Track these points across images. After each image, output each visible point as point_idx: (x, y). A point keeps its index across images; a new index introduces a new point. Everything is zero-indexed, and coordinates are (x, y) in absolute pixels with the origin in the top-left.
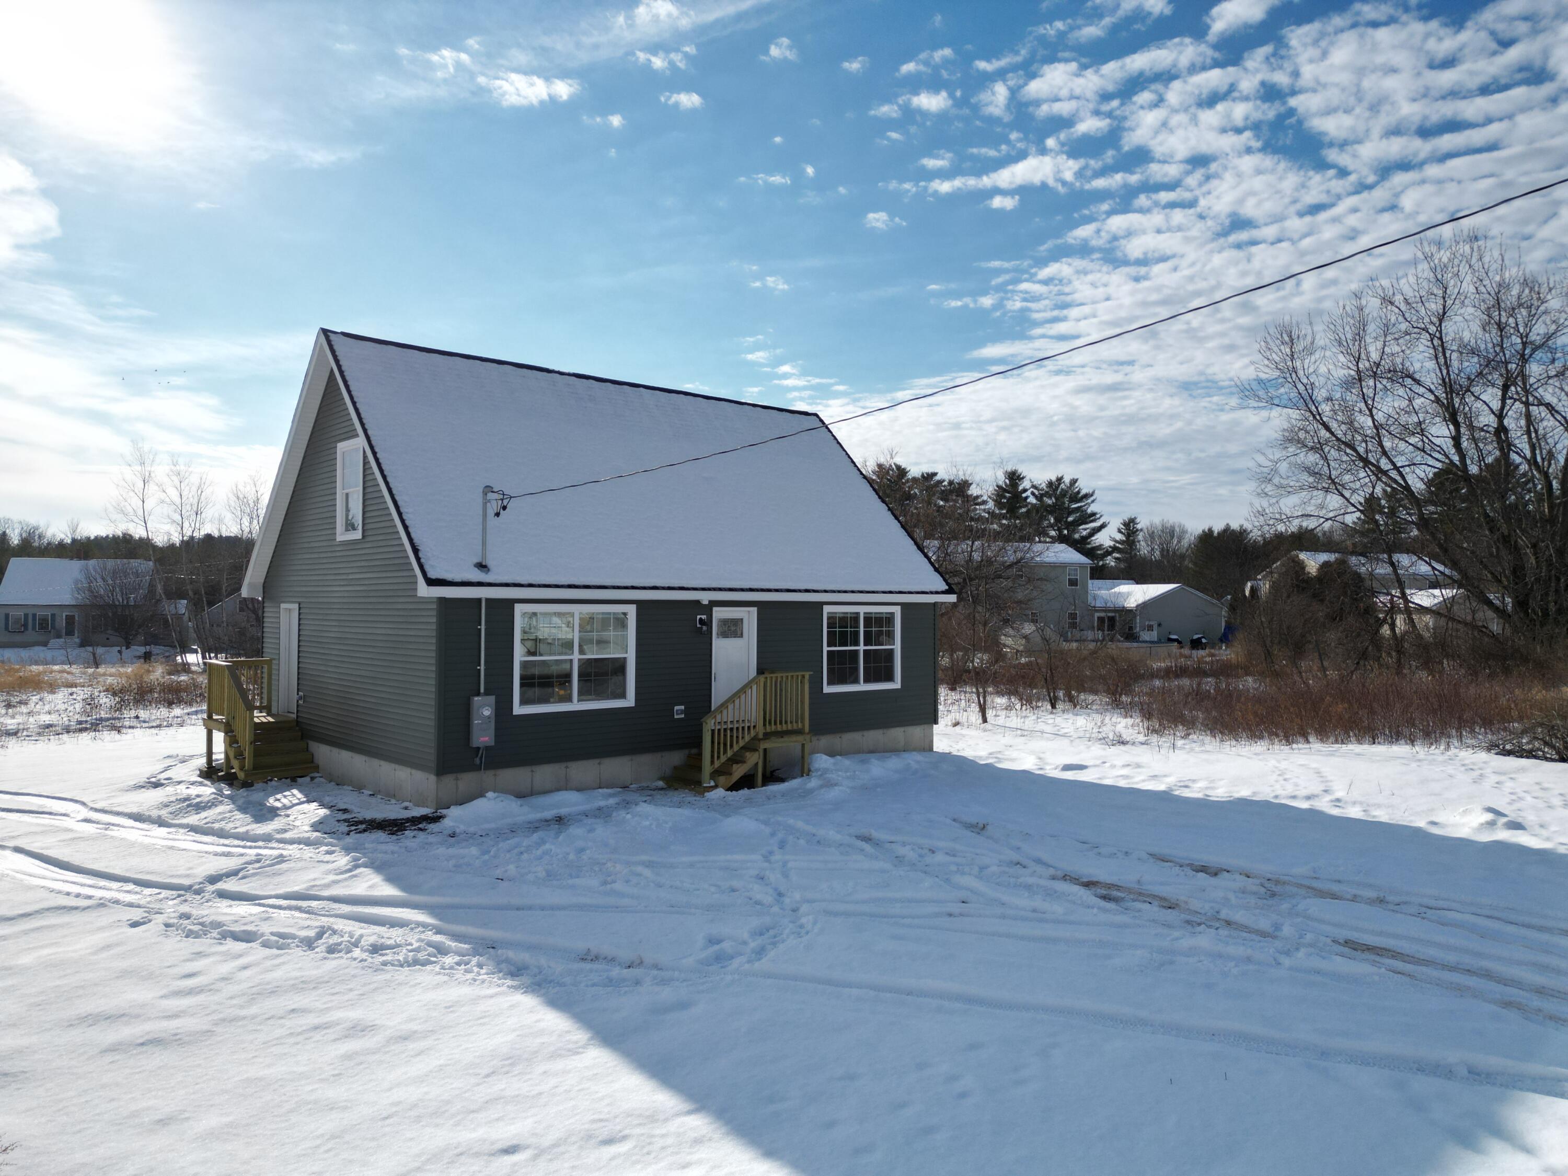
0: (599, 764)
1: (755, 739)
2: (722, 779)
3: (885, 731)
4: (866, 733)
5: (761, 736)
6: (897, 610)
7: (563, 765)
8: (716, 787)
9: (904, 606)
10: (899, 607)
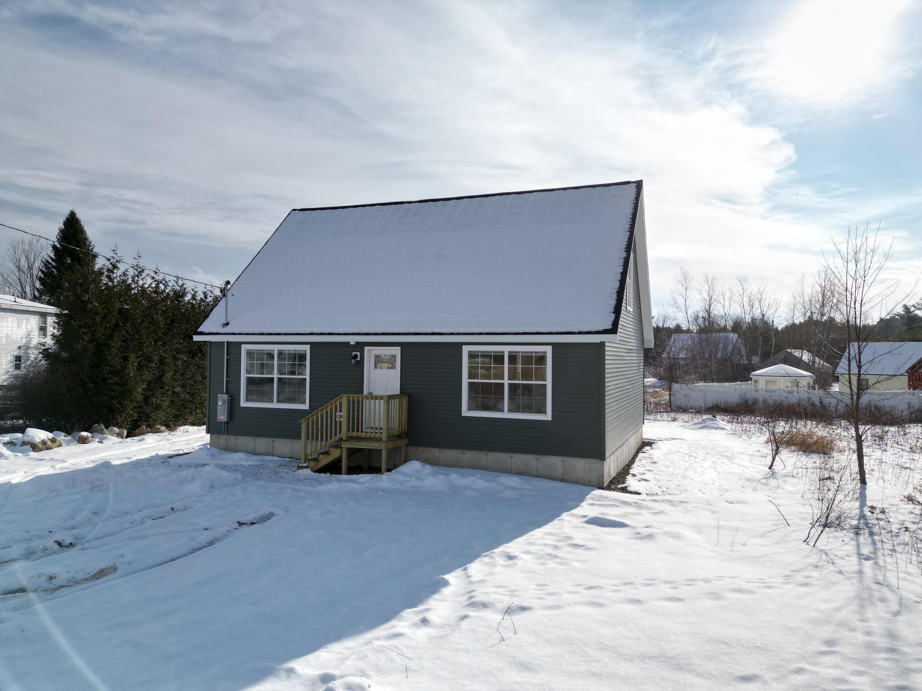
0: (292, 442)
1: (341, 440)
2: (312, 463)
3: (538, 457)
4: (515, 456)
5: (344, 438)
6: (549, 350)
7: (271, 439)
8: (307, 467)
9: (555, 346)
10: (551, 347)
